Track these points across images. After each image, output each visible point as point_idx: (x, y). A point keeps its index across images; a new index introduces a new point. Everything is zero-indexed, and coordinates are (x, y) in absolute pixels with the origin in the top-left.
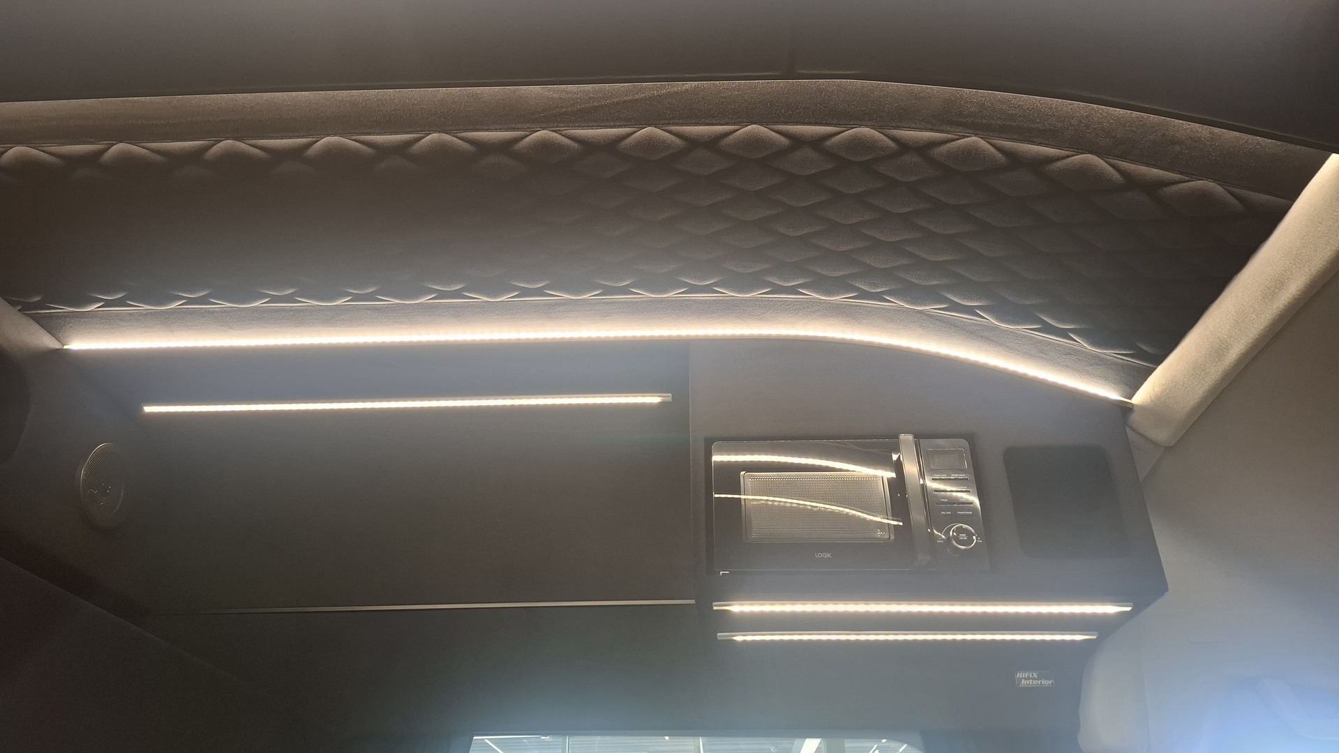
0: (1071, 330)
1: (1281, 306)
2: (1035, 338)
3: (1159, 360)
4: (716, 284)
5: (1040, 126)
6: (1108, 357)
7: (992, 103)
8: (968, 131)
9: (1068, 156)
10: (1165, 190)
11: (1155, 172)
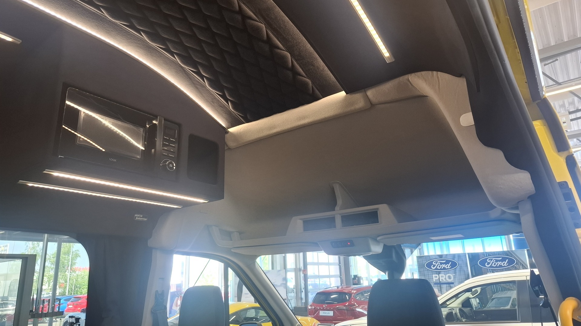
0: (230, 100)
1: (300, 124)
2: (215, 97)
3: (248, 121)
4: (103, 7)
5: (285, 36)
6: (234, 114)
7: (280, 19)
8: (264, 22)
9: (283, 50)
10: (298, 76)
11: (300, 70)
